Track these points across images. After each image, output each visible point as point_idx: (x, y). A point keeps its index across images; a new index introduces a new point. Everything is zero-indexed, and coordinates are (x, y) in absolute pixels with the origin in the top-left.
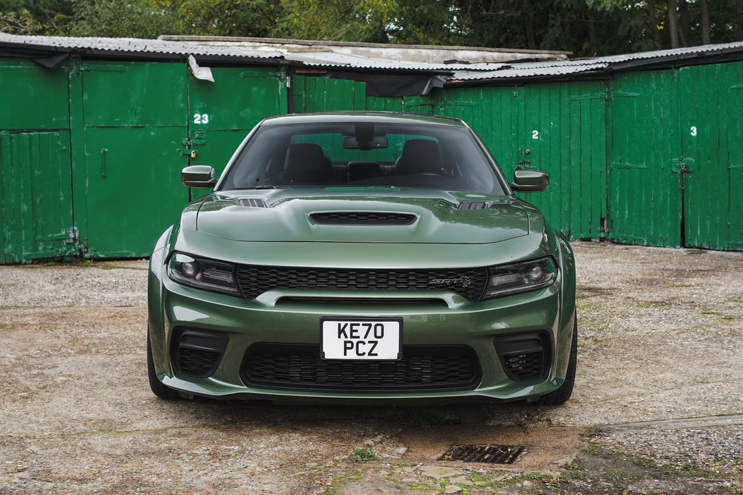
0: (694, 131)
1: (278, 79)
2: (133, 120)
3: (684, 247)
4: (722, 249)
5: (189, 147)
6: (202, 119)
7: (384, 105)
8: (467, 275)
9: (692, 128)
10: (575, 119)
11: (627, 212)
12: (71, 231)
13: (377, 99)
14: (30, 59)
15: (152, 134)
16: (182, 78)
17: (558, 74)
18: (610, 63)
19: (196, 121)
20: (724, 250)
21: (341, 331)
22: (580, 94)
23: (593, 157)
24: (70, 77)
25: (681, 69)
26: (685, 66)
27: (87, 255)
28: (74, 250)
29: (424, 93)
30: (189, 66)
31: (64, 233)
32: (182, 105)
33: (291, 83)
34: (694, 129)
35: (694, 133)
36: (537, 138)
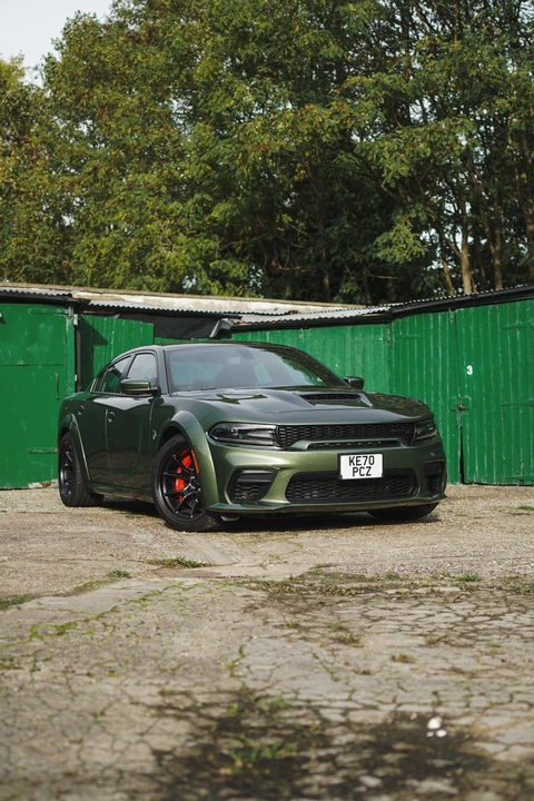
0: (470, 370)
1: (66, 316)
3: (464, 484)
4: (499, 483)
9: (468, 368)
10: (359, 361)
17: (342, 317)
18: (391, 306)
21: (351, 461)
22: (363, 337)
25: (457, 310)
26: (461, 308)
29: (212, 335)
35: (470, 373)
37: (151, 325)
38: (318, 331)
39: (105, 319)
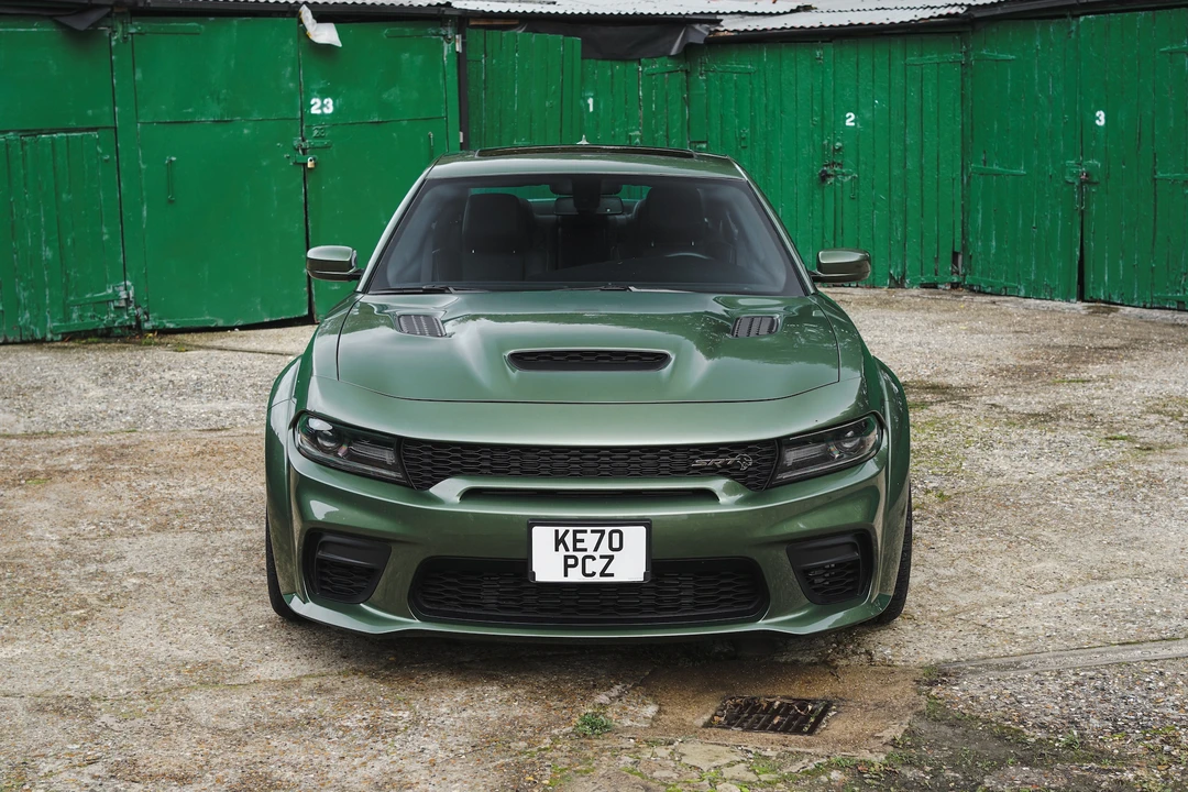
0: (1101, 118)
1: (442, 38)
2: (215, 110)
3: (1084, 301)
4: (1142, 304)
5: (304, 150)
6: (323, 106)
7: (610, 73)
8: (748, 451)
9: (1097, 114)
10: (913, 94)
11: (994, 243)
12: (122, 288)
13: (600, 62)
14: (50, 17)
15: (246, 131)
16: (291, 42)
17: (887, 22)
18: (969, 5)
19: (315, 110)
20: (1145, 307)
21: (559, 541)
22: (921, 55)
23: (941, 155)
24: (113, 43)
25: (1082, 19)
26: (1089, 14)
27: (147, 326)
28: (126, 317)
29: (673, 52)
30: (300, 21)
31: (110, 291)
32: (291, 85)
33: (464, 44)
34: (1101, 114)
35: (1101, 122)
36: (853, 124)
37: (576, 41)
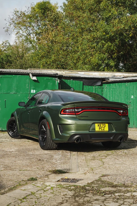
1: (56, 80)
5: (29, 99)
6: (33, 91)
7: (88, 88)
15: (19, 95)
16: (28, 80)
30: (30, 76)
32: (28, 87)
33: (60, 81)
36: (133, 98)
37: (82, 82)
38: (132, 83)
39: (68, 80)
